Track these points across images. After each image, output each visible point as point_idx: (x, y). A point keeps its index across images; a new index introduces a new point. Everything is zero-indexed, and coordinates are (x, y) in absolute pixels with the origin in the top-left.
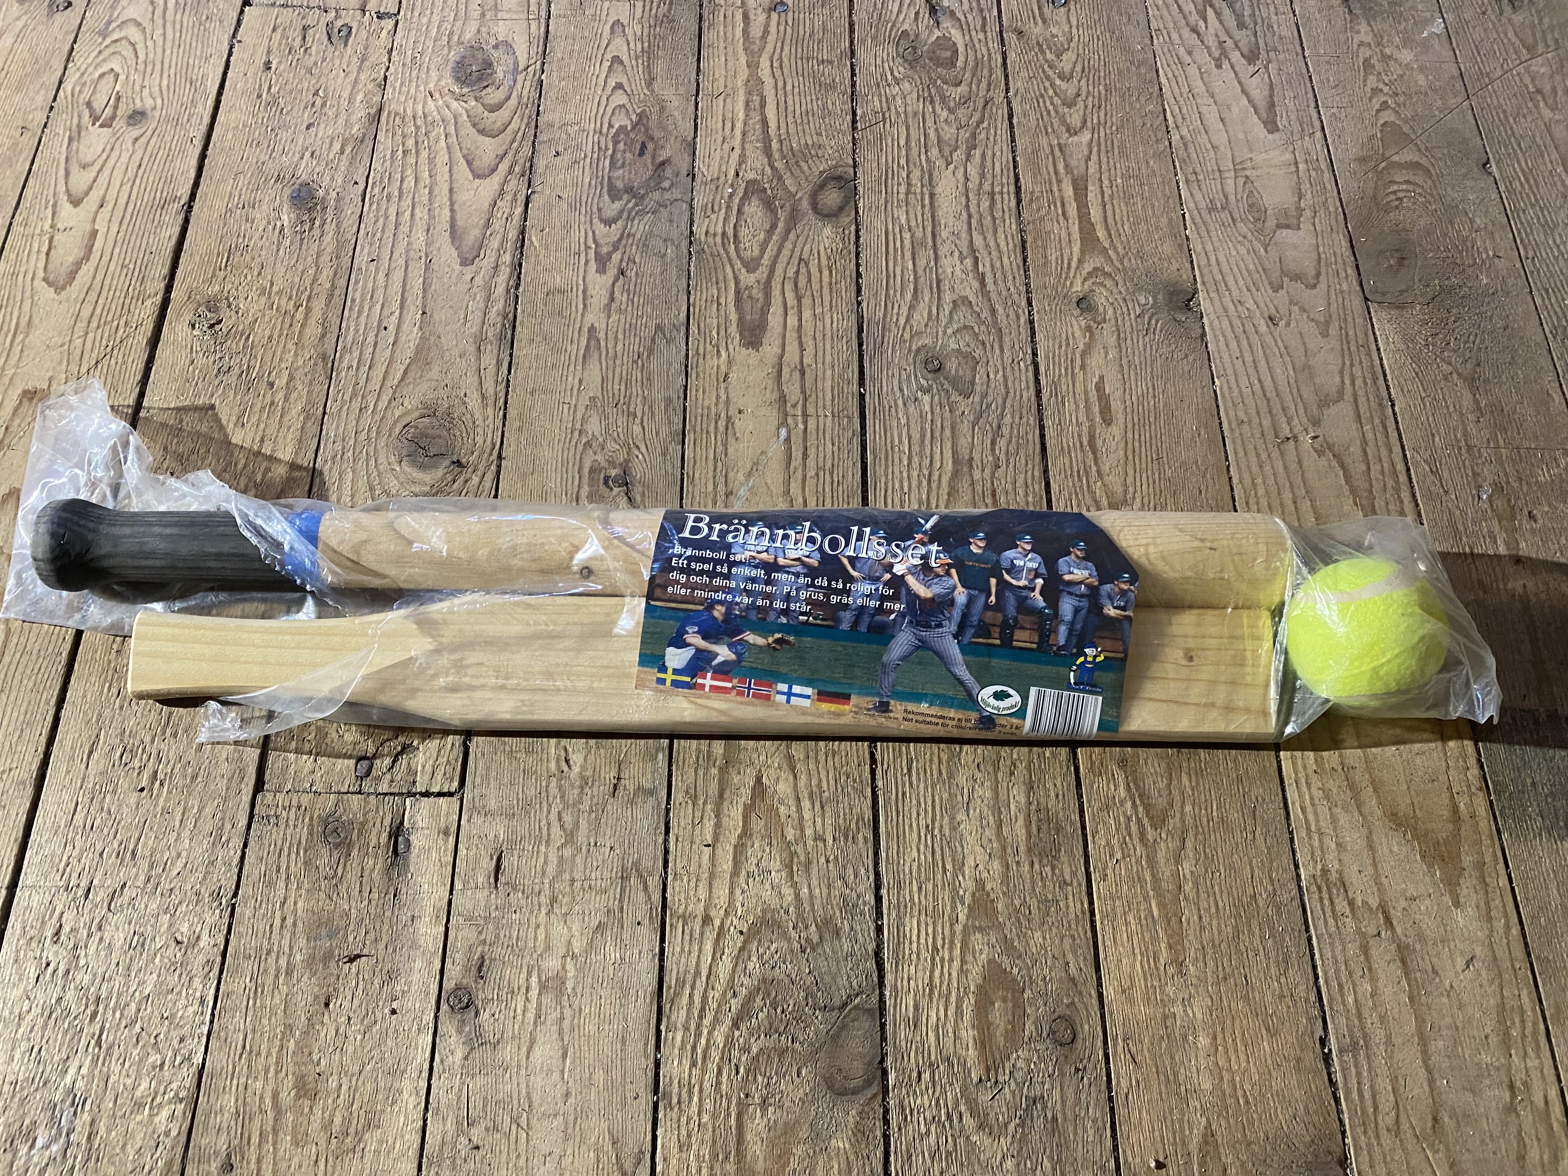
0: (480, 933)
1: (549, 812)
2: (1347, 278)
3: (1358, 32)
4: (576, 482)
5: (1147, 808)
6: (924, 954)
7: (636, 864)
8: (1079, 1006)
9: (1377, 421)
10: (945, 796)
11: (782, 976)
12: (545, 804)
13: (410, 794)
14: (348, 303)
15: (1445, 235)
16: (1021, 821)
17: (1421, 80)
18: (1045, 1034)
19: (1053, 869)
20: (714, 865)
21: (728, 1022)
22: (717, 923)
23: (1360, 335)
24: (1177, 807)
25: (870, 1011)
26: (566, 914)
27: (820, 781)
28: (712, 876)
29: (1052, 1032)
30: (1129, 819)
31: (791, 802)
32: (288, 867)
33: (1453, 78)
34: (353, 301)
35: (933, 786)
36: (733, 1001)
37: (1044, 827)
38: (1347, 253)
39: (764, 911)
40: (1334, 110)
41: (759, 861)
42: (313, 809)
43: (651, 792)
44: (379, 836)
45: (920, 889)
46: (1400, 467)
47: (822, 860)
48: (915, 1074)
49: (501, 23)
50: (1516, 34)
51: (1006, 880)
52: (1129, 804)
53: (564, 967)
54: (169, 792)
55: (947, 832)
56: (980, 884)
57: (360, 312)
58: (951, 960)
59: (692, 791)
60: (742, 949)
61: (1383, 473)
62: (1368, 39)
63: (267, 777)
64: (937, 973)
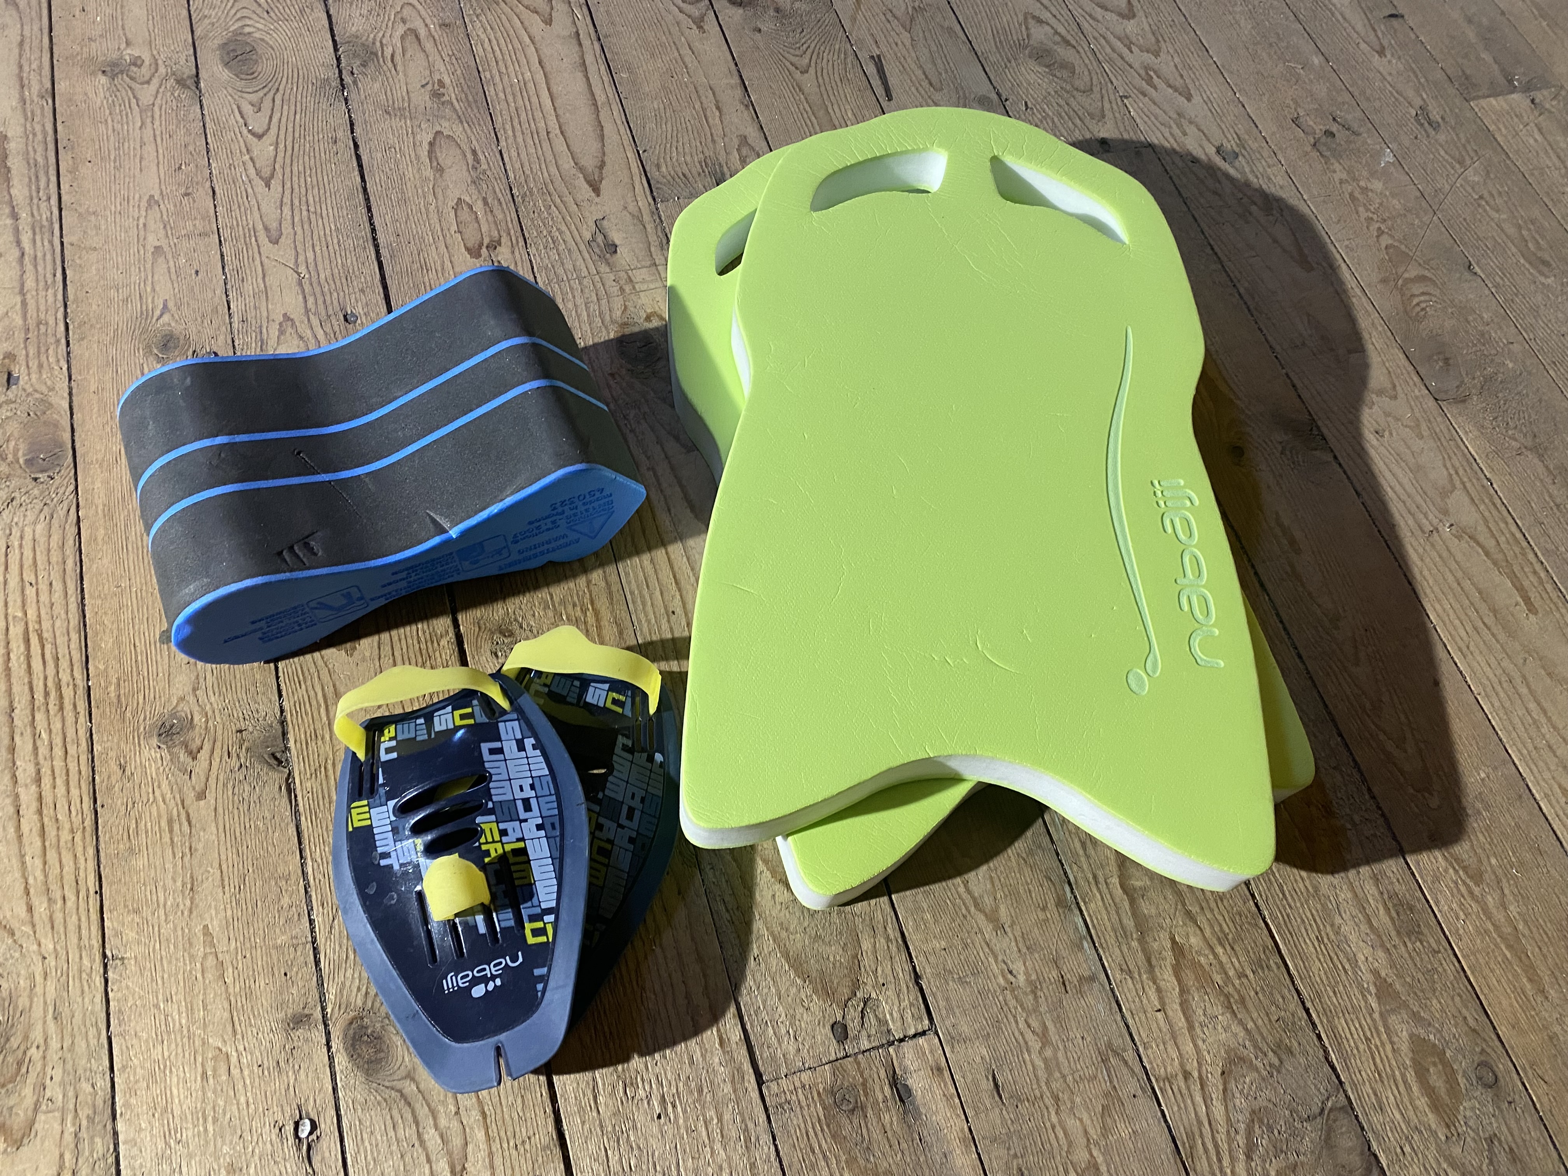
0: (1009, 1149)
1: (1017, 1022)
2: (1415, 385)
3: (1335, 172)
5: (1465, 869)
6: (1362, 1047)
7: (1109, 1045)
8: (1489, 1050)
9: (1487, 501)
10: (1319, 906)
11: (1265, 1103)
12: (1010, 1016)
13: (891, 1044)
14: (629, 597)
15: (1467, 332)
16: (1382, 911)
17: (1396, 203)
18: (1475, 1083)
19: (1422, 943)
20: (1171, 1026)
21: (1242, 1157)
22: (1196, 1074)
23: (1445, 431)
24: (1485, 862)
25: (1342, 1108)
26: (1072, 1109)
27: (1221, 926)
28: (1174, 1038)
29: (1479, 1078)
30: (1456, 883)
31: (1207, 952)
32: (820, 1146)
33: (1417, 198)
35: (1307, 901)
36: (1238, 1137)
37: (1401, 910)
38: (1407, 363)
39: (1226, 1052)
40: (1347, 243)
41: (1205, 1010)
42: (816, 1085)
43: (1092, 978)
44: (883, 1091)
45: (1334, 992)
46: (1519, 535)
47: (1252, 993)
48: (1399, 1150)
49: (642, 294)
50: (1446, 152)
51: (1393, 965)
52: (1451, 871)
53: (1091, 1155)
54: (685, 1111)
55: (1333, 937)
56: (1376, 973)
58: (1383, 1044)
59: (1124, 967)
60: (1225, 1090)
61: (1508, 543)
62: (1344, 176)
63: (762, 1069)
64: (1378, 1060)
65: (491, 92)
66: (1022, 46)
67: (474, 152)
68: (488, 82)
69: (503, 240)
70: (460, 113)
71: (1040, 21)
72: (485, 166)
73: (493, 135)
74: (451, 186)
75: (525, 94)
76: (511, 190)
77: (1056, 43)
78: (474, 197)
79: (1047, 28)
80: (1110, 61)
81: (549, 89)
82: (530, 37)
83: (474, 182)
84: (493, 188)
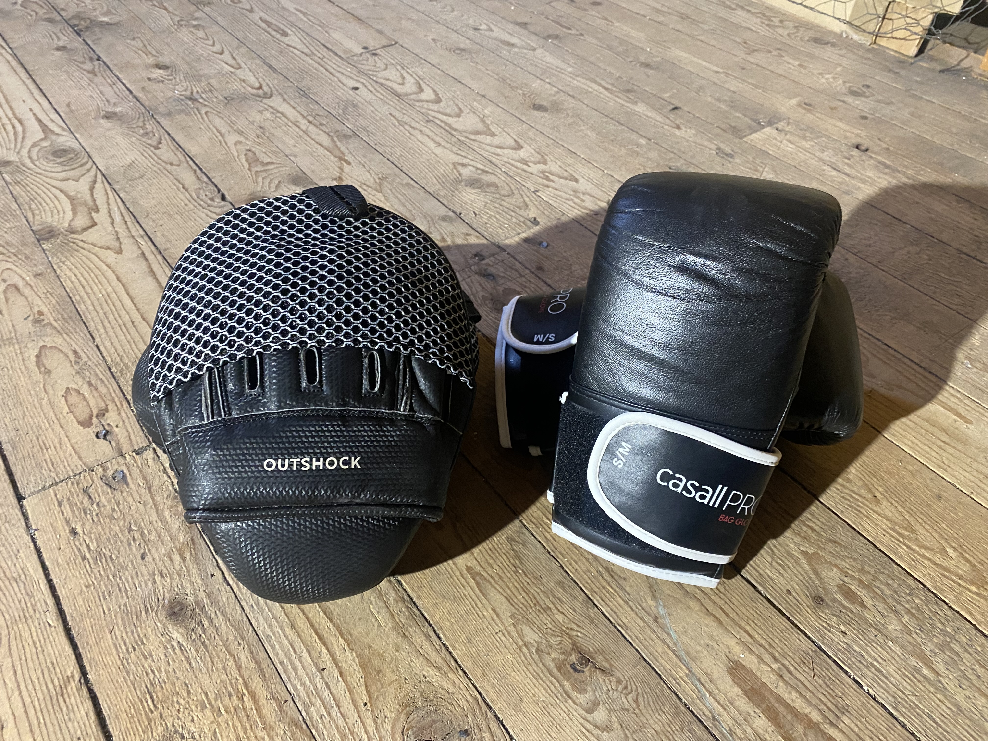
4: (557, 684)
34: (282, 663)
57: (295, 669)
65: (82, 308)
66: (458, 181)
67: (75, 352)
68: (79, 303)
69: (110, 408)
70: (59, 329)
71: (463, 165)
72: (85, 359)
73: (89, 336)
74: (59, 381)
75: (109, 302)
76: (110, 369)
77: (479, 174)
78: (80, 383)
79: (470, 168)
80: (518, 174)
81: (128, 294)
82: (107, 265)
83: (78, 373)
84: (95, 372)
